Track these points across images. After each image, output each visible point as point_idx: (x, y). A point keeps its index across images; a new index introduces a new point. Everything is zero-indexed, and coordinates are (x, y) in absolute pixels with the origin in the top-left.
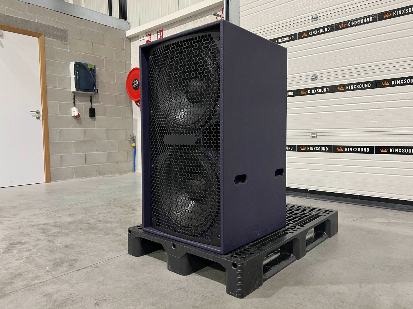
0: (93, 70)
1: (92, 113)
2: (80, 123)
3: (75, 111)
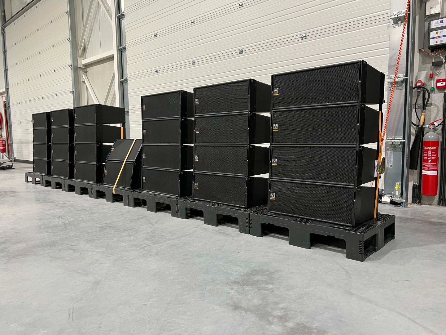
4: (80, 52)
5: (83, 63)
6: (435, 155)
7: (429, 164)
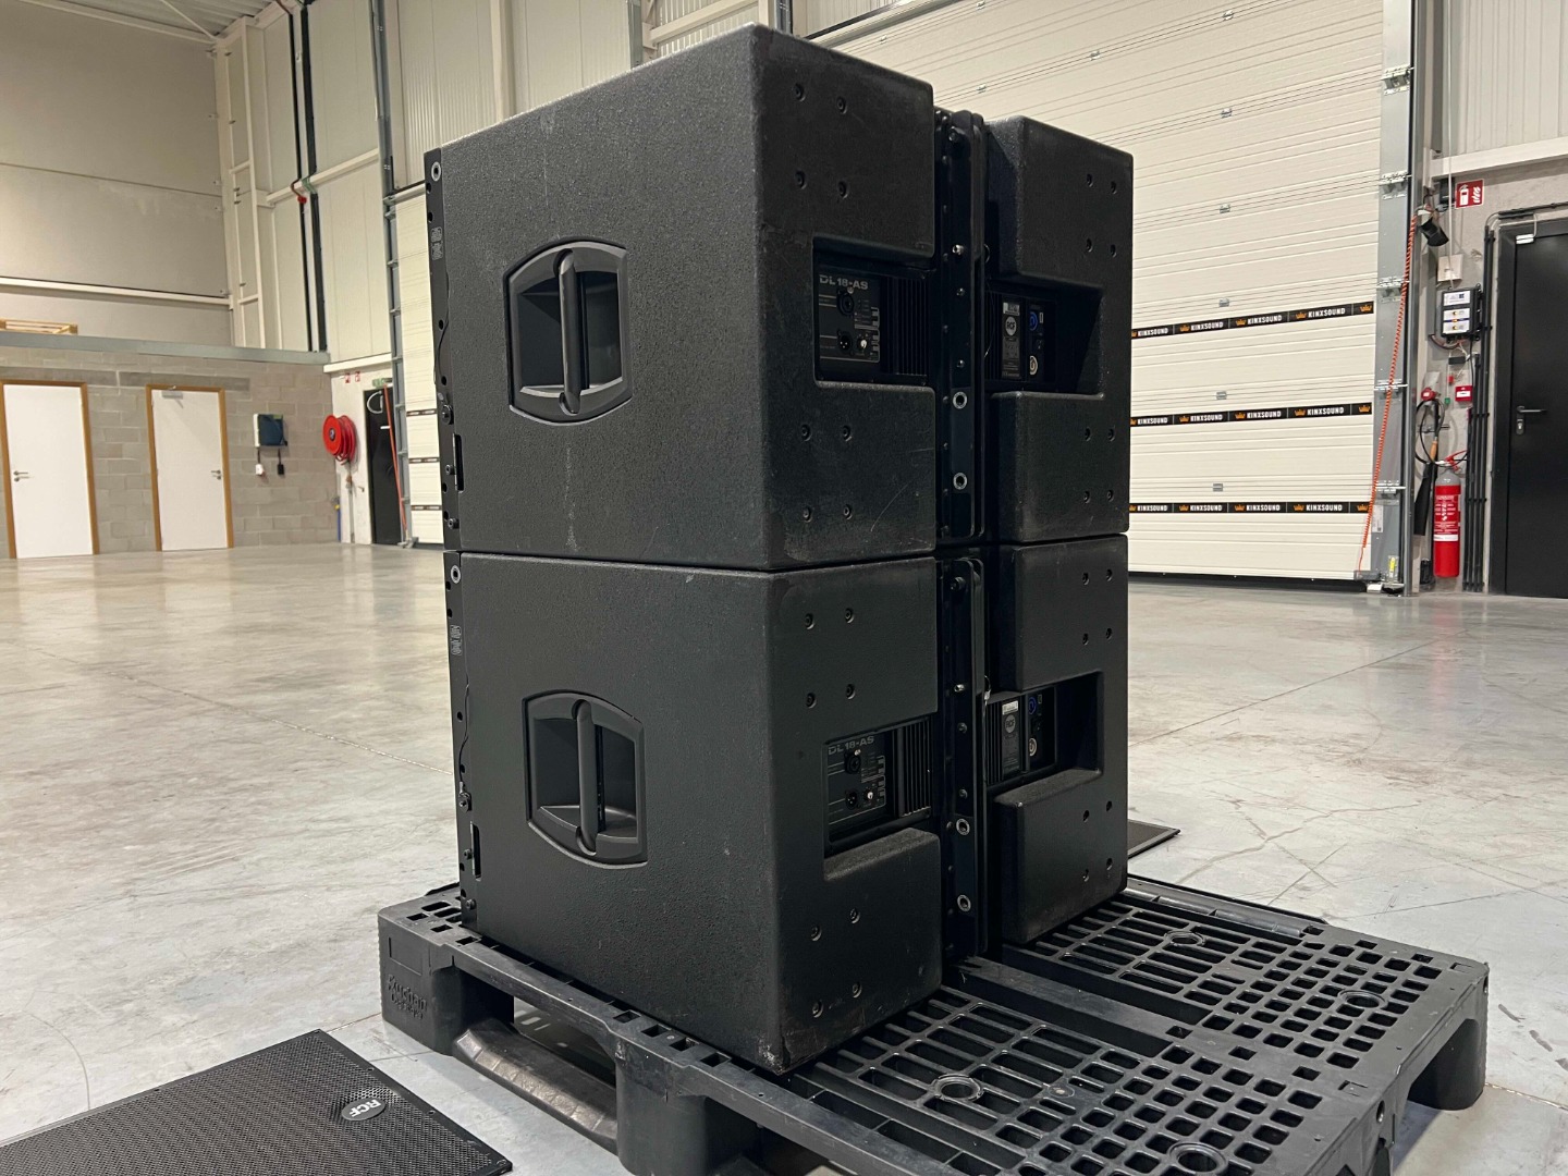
0: (280, 421)
1: (281, 470)
2: (267, 482)
3: (259, 469)
6: (1454, 509)
7: (1444, 524)
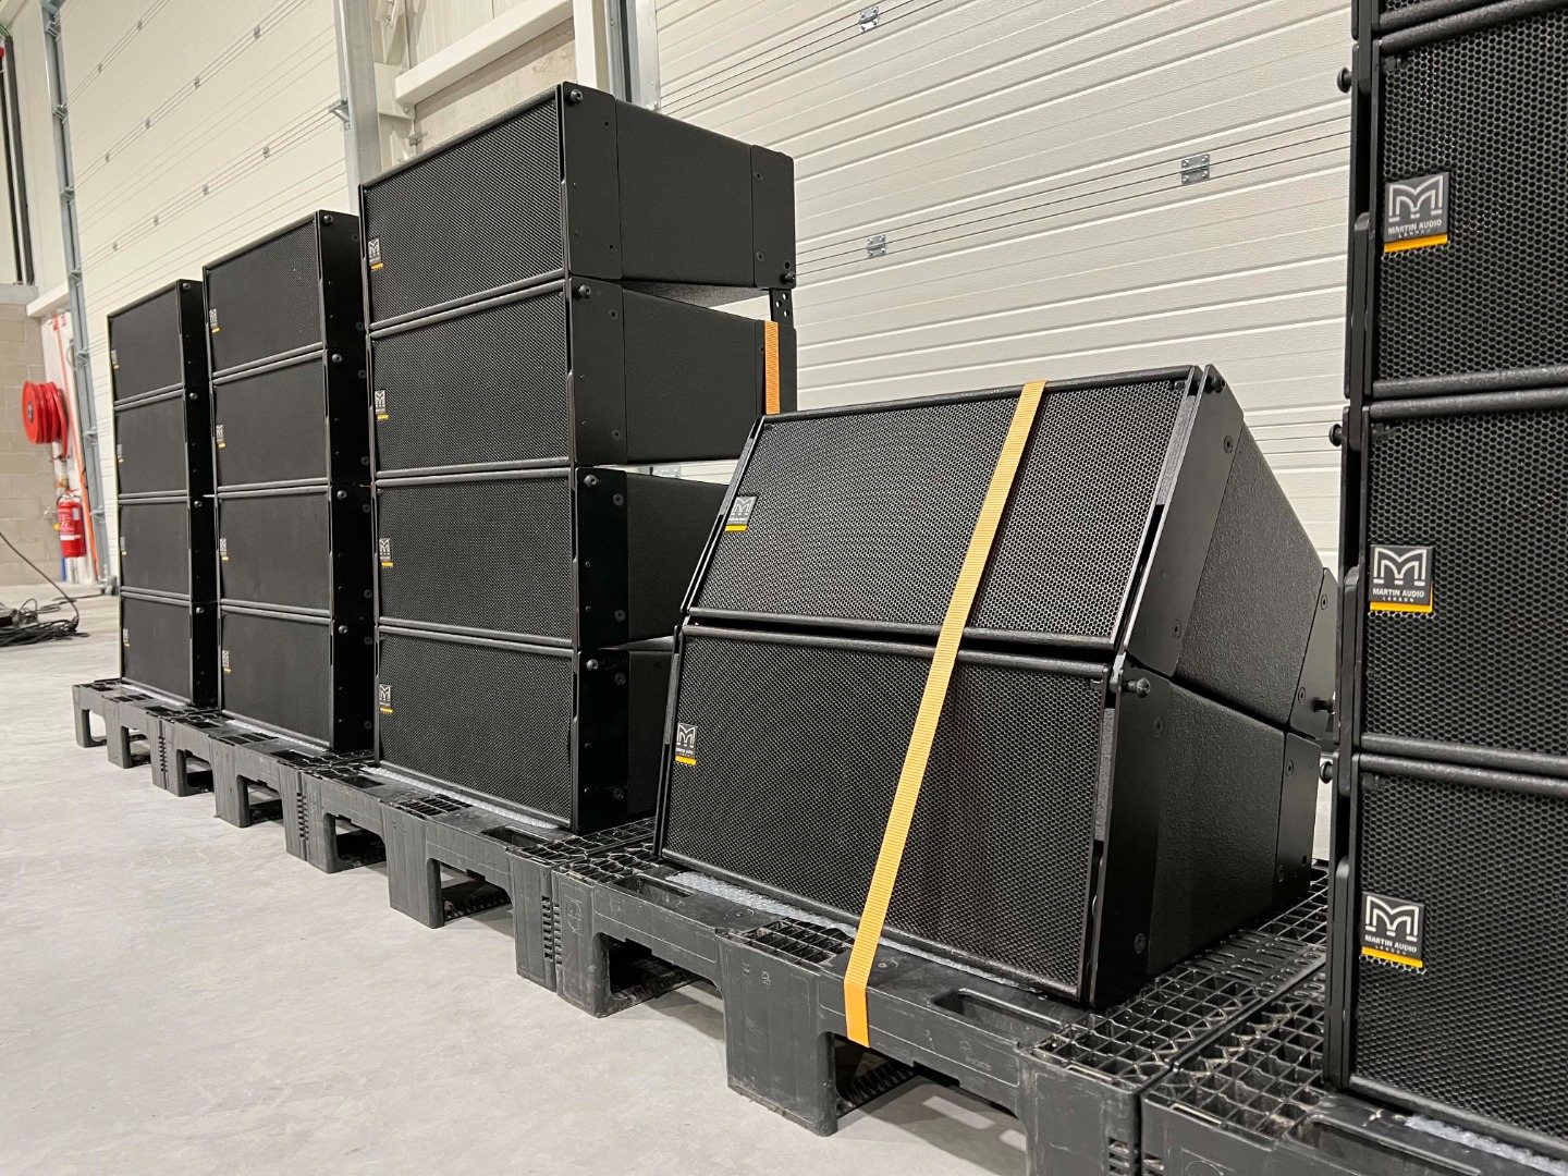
4: (387, 39)
5: (399, 94)
